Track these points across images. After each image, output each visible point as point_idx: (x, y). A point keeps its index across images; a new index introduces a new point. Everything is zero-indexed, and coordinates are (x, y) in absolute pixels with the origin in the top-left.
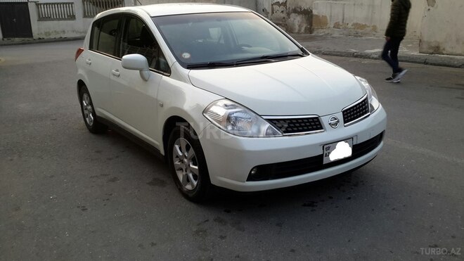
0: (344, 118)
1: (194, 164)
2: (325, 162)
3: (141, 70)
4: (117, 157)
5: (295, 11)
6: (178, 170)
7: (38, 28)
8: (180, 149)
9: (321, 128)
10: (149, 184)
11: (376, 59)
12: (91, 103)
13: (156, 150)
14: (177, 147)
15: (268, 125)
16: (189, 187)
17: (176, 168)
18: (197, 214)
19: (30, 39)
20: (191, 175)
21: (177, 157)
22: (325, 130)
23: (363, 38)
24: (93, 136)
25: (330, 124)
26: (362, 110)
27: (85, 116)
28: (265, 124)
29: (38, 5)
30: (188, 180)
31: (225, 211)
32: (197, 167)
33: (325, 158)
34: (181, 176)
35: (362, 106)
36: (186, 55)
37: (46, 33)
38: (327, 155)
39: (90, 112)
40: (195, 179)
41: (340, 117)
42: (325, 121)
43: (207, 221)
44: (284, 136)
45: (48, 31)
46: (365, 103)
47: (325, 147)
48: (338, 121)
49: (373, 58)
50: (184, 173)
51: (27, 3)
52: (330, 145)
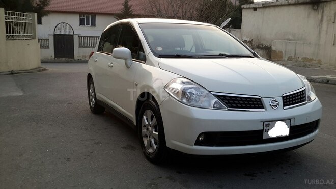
0: (284, 103)
1: (156, 131)
2: (265, 137)
3: (126, 59)
4: (106, 129)
5: (258, 47)
6: (144, 137)
7: (78, 52)
8: (147, 119)
9: (262, 107)
10: (123, 148)
11: (319, 82)
12: (94, 91)
13: (131, 122)
14: (145, 117)
15: (216, 100)
16: (151, 151)
17: (143, 135)
18: (153, 171)
19: (72, 59)
20: (153, 140)
21: (145, 126)
22: (266, 109)
23: (311, 68)
24: (93, 115)
25: (270, 105)
26: (300, 98)
27: (90, 101)
28: (213, 99)
29: (80, 37)
30: (150, 145)
31: (177, 172)
32: (157, 133)
33: (264, 134)
34: (146, 142)
35: (300, 95)
36: (160, 49)
37: (83, 56)
38: (267, 131)
39: (93, 97)
40: (156, 144)
41: (280, 101)
42: (266, 102)
43: (161, 177)
44: (229, 110)
45: (85, 54)
46: (303, 92)
47: (265, 123)
48: (278, 104)
49: (317, 82)
50: (148, 139)
51: (73, 35)
52: (270, 123)
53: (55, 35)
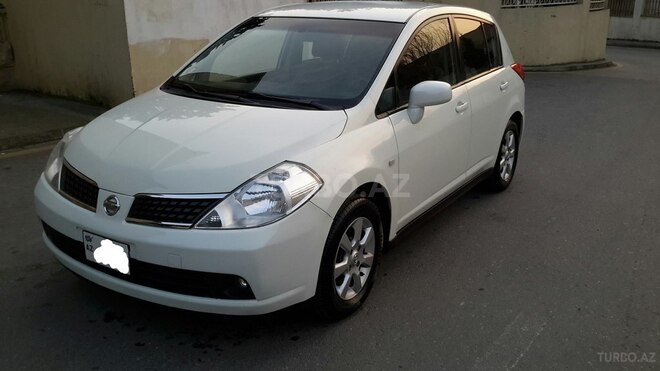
9: (96, 204)
22: (96, 211)
38: (90, 249)
47: (85, 233)
48: (118, 208)
52: (92, 236)
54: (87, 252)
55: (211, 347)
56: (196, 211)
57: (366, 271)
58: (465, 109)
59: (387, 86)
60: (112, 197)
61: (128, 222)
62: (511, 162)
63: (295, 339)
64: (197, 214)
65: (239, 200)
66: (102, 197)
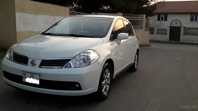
0: (41, 63)
2: (23, 81)
7: (183, 38)
19: (179, 42)
25: (31, 63)
29: (185, 28)
37: (185, 40)
38: (25, 78)
47: (23, 73)
51: (181, 27)
52: (26, 73)
53: (171, 27)
54: (23, 79)
55: (64, 108)
56: (63, 63)
57: (108, 86)
58: (128, 44)
59: (111, 34)
60: (34, 61)
61: (39, 67)
62: (137, 63)
63: (91, 106)
64: (63, 64)
65: (76, 60)
66: (30, 61)
